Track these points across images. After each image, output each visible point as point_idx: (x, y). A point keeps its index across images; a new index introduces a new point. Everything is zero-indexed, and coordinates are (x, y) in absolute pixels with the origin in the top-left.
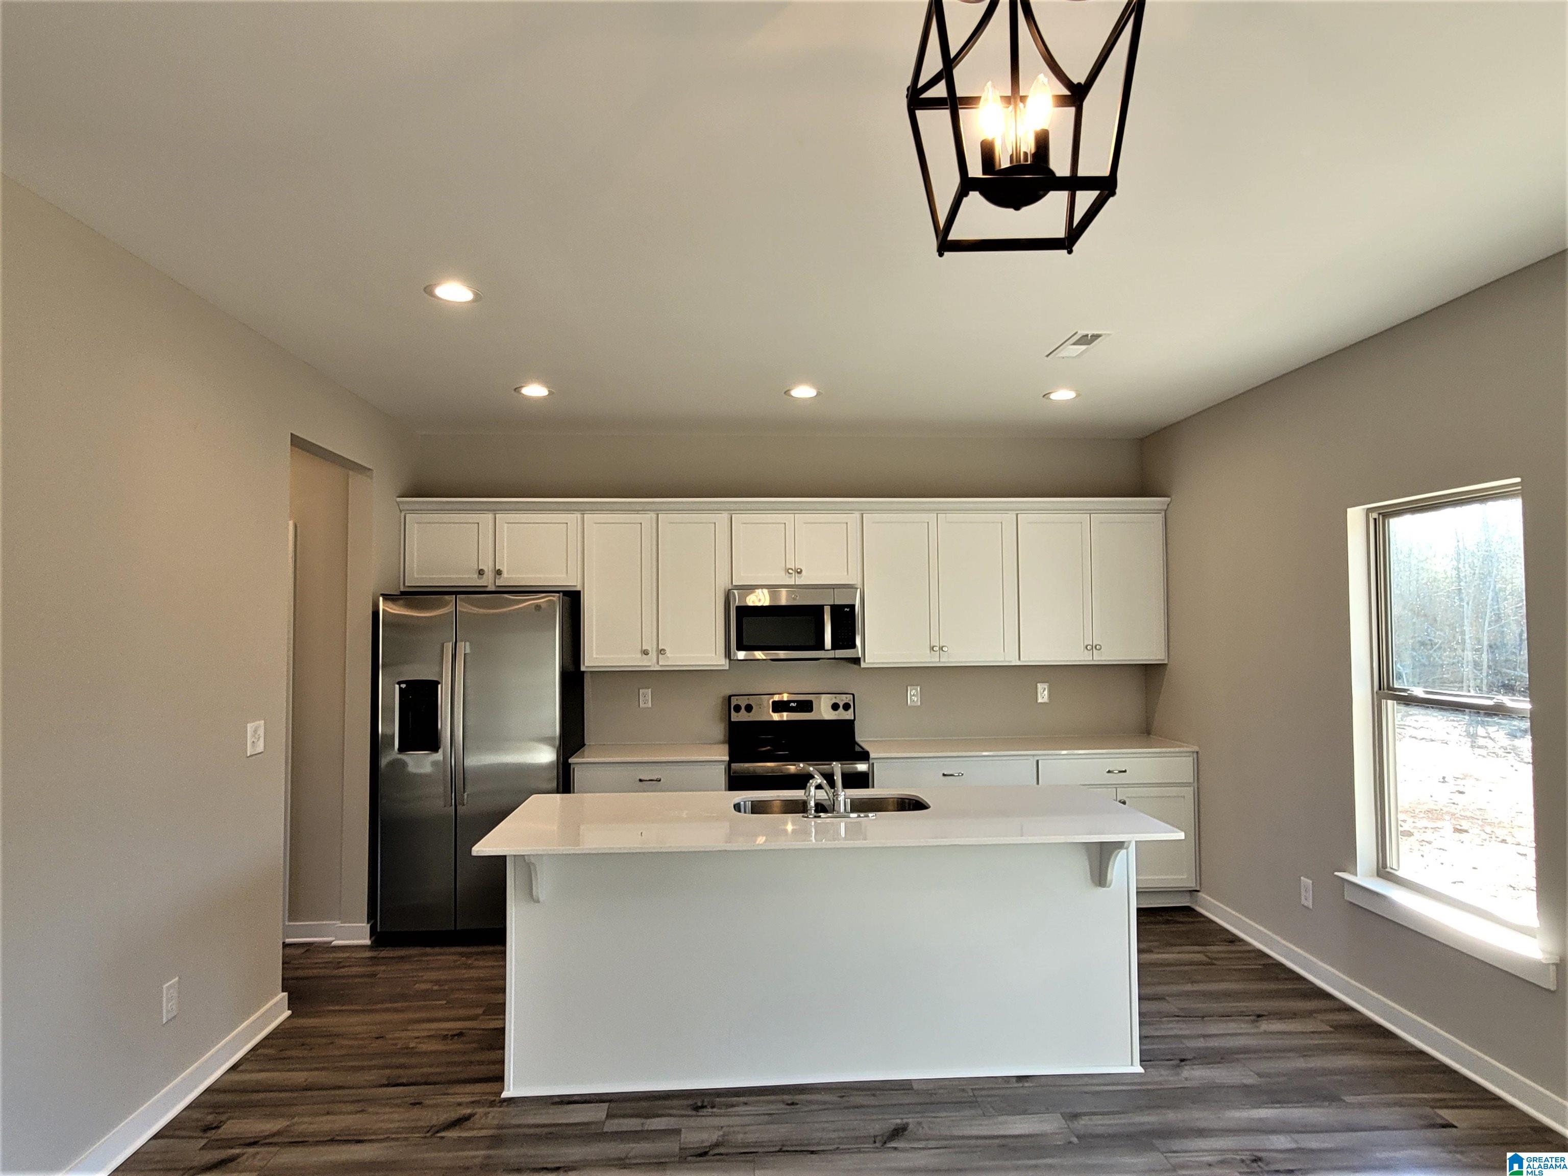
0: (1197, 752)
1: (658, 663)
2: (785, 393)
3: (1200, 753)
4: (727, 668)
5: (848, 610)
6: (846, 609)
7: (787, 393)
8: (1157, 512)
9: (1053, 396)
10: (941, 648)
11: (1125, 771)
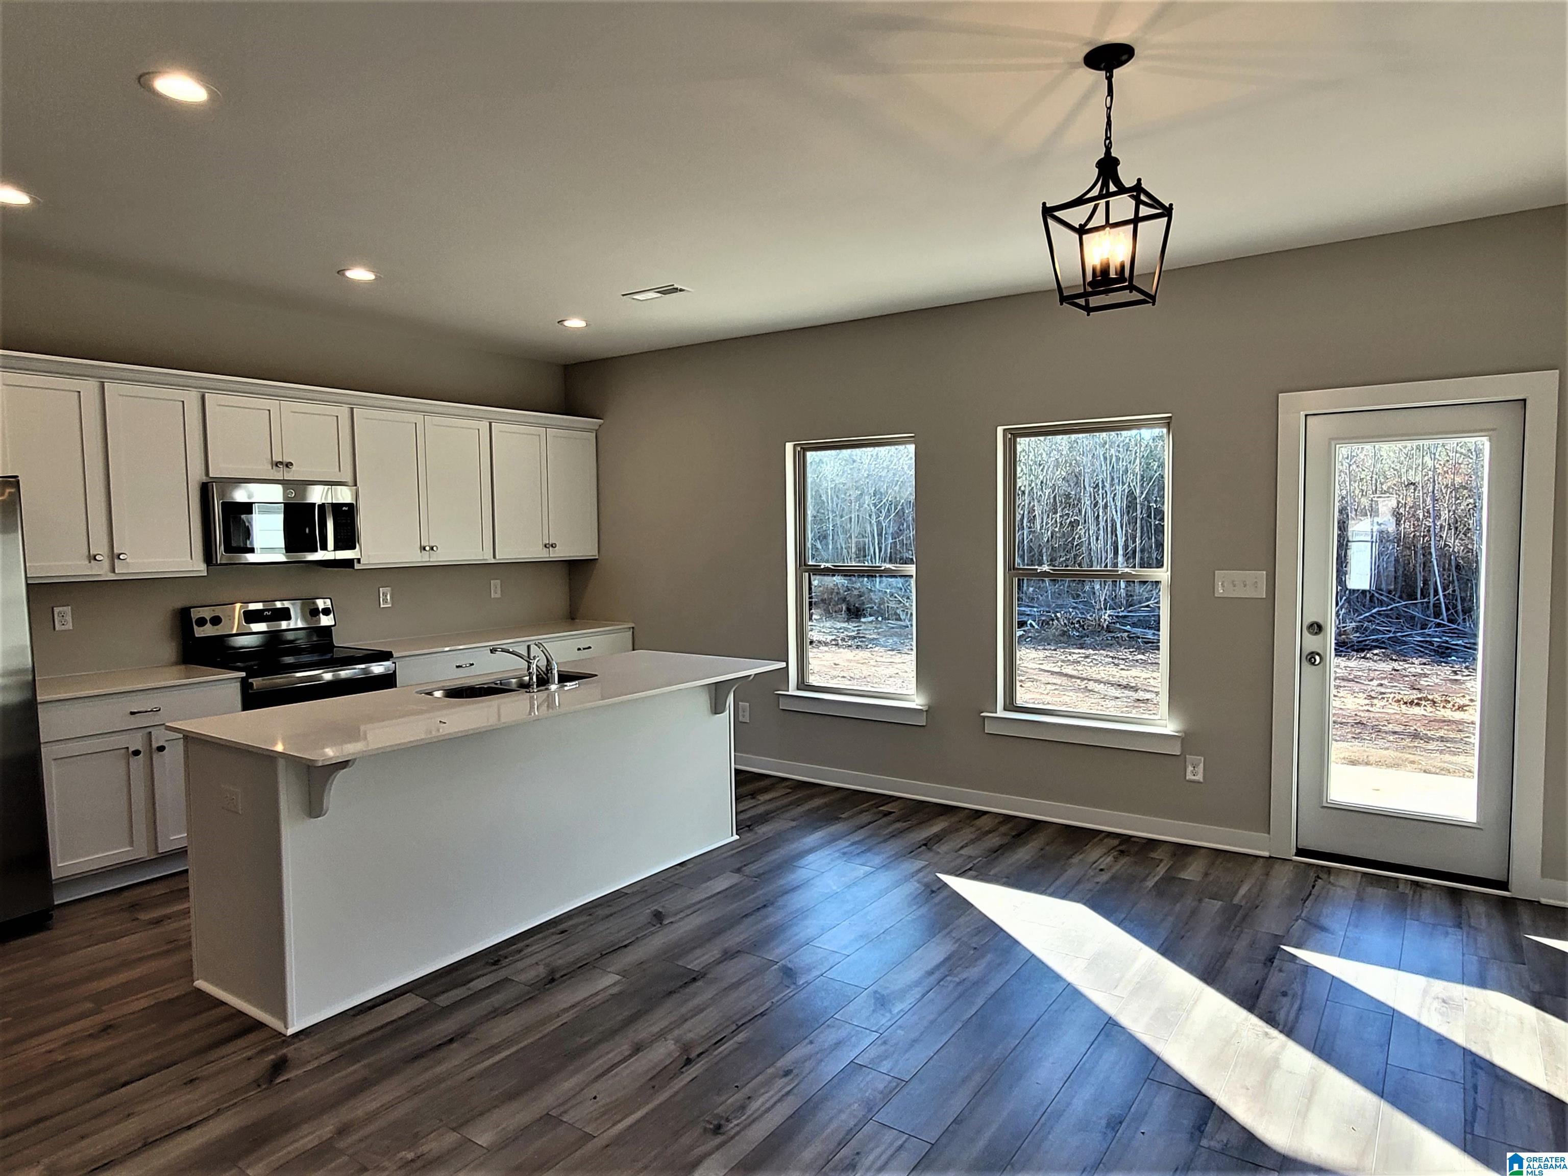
0: (633, 628)
1: (113, 571)
2: (338, 272)
3: (636, 628)
4: (206, 574)
5: (347, 509)
6: (344, 508)
7: (341, 272)
8: (590, 431)
9: (566, 323)
10: (432, 549)
11: (590, 648)
